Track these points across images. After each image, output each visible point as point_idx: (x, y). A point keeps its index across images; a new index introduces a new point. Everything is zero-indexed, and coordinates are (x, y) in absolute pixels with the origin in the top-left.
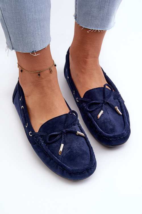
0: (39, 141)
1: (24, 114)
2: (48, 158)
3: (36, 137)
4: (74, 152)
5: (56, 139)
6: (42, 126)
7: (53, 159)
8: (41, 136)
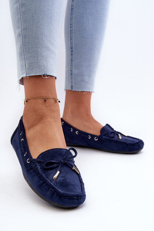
0: (36, 166)
1: (24, 145)
2: (41, 181)
3: (34, 163)
4: (68, 181)
5: (53, 167)
6: (42, 153)
7: (46, 182)
8: (39, 162)
